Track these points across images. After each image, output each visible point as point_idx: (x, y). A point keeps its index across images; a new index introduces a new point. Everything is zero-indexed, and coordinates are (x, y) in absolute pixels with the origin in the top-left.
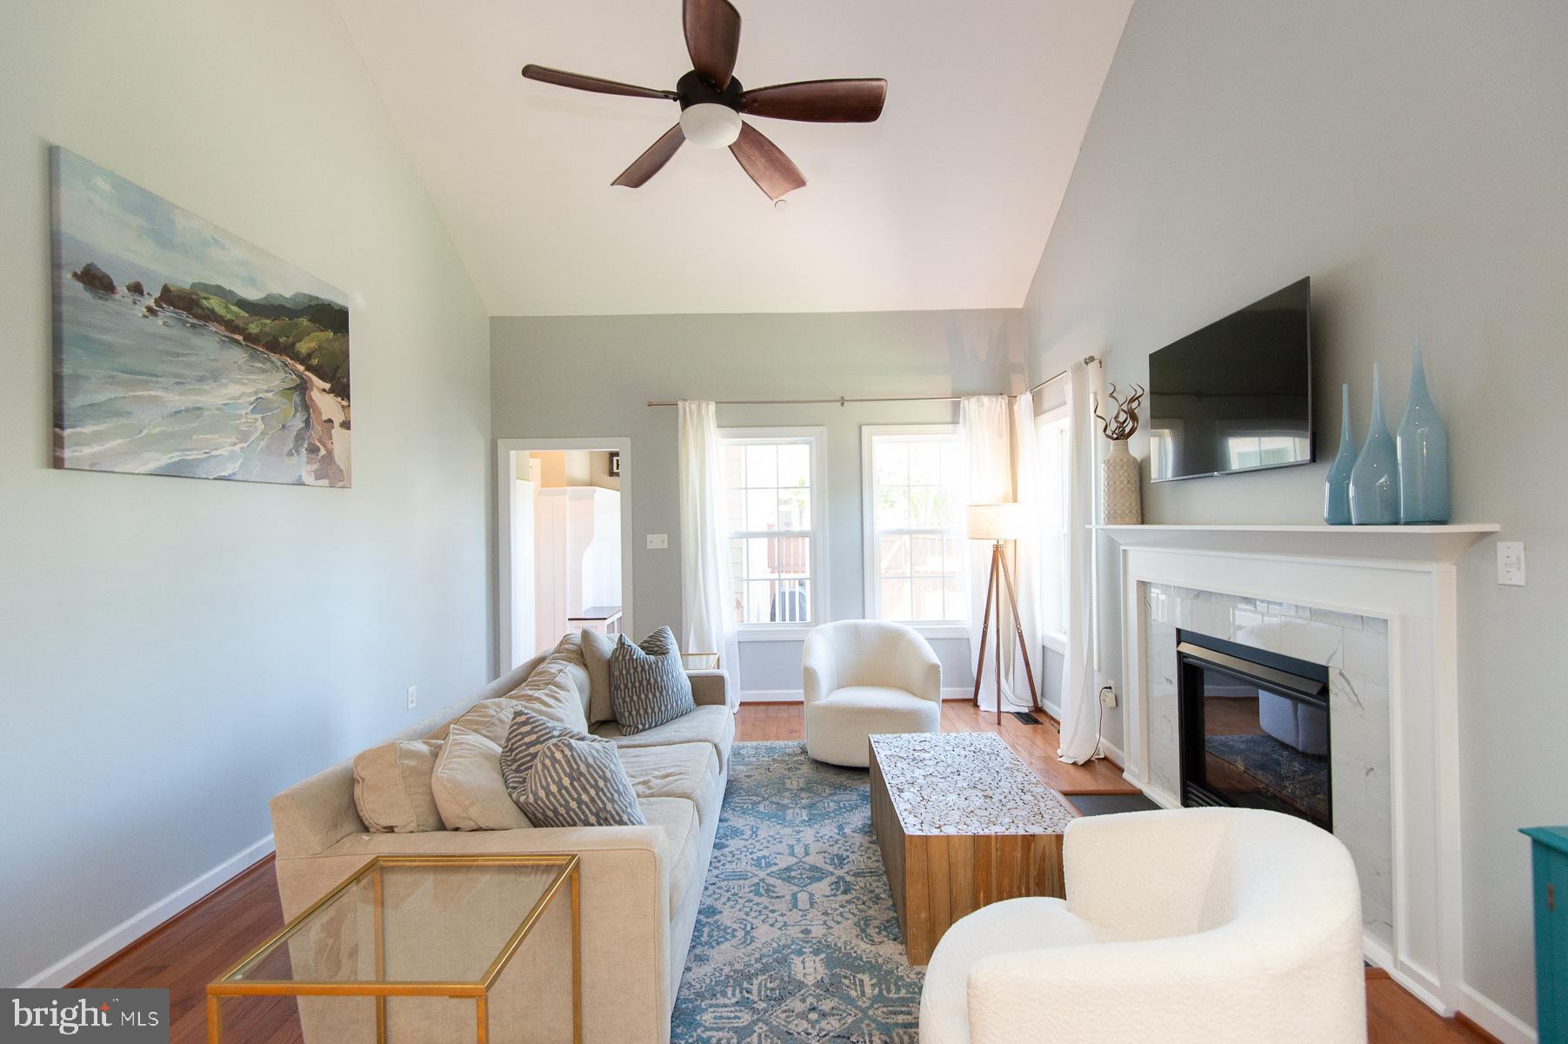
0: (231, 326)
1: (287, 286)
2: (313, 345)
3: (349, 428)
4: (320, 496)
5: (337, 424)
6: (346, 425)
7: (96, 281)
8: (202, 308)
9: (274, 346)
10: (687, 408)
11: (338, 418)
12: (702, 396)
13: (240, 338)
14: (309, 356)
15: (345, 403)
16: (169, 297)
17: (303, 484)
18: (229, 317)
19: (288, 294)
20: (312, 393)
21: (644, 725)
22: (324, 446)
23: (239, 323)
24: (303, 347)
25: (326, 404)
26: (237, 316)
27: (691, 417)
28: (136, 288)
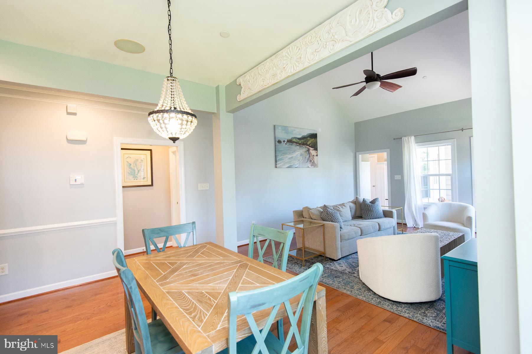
0: (297, 143)
1: (305, 133)
2: (310, 142)
3: (317, 156)
4: (312, 169)
5: (315, 156)
6: (317, 155)
7: (279, 142)
8: (293, 141)
9: (303, 144)
10: (405, 139)
11: (315, 154)
12: (410, 135)
13: (298, 144)
14: (310, 144)
15: (317, 151)
16: (288, 141)
18: (296, 141)
19: (306, 134)
20: (310, 151)
21: (367, 218)
22: (313, 160)
23: (298, 142)
24: (308, 143)
25: (313, 152)
26: (298, 141)
27: (406, 142)
28: (284, 141)
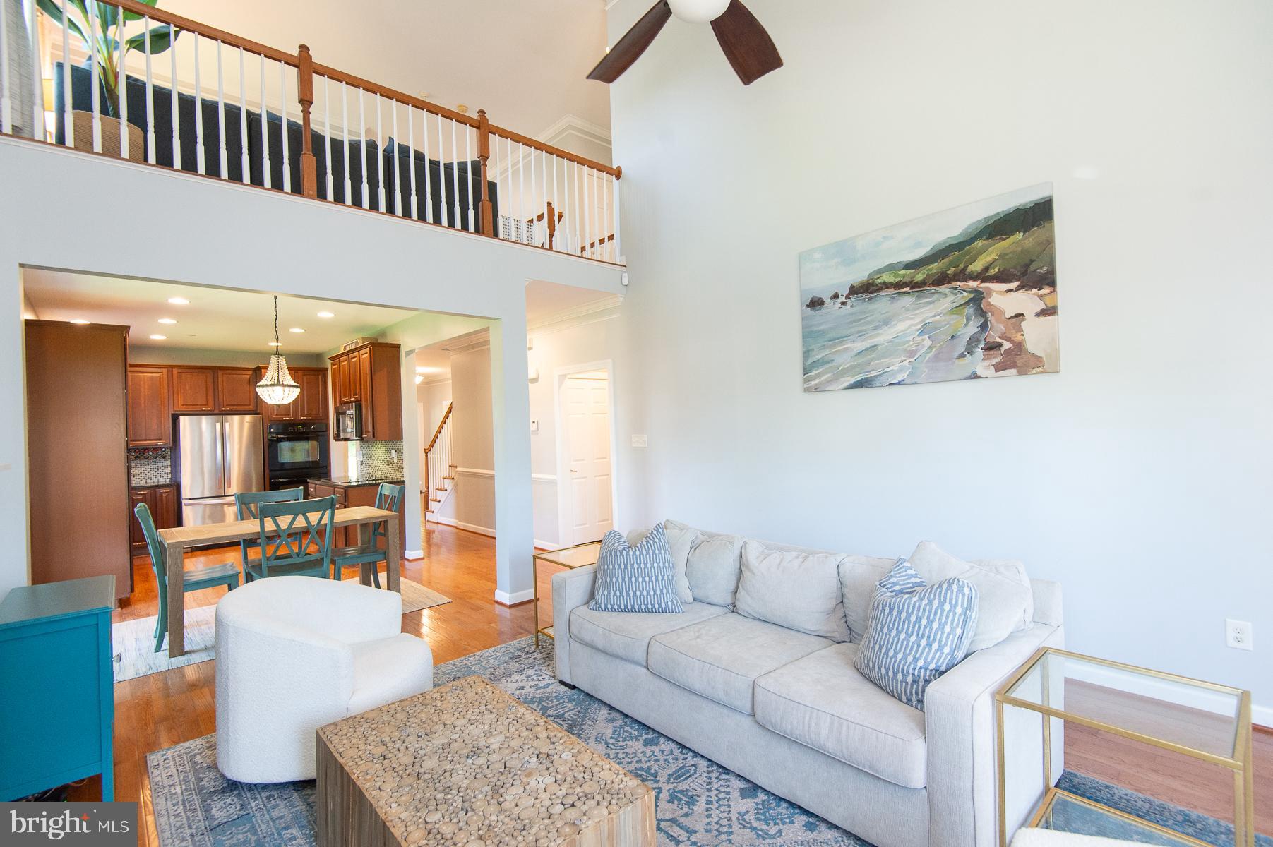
0: (898, 285)
2: (994, 256)
3: (1054, 313)
5: (1029, 315)
6: (1049, 311)
7: (816, 304)
8: (877, 285)
9: (941, 280)
11: (1034, 308)
13: (907, 289)
14: (986, 268)
15: (1047, 290)
16: (854, 291)
17: (979, 377)
18: (897, 280)
20: (992, 299)
22: (1009, 339)
23: (907, 279)
24: (974, 266)
25: (1010, 302)
26: (904, 276)
28: (836, 296)
